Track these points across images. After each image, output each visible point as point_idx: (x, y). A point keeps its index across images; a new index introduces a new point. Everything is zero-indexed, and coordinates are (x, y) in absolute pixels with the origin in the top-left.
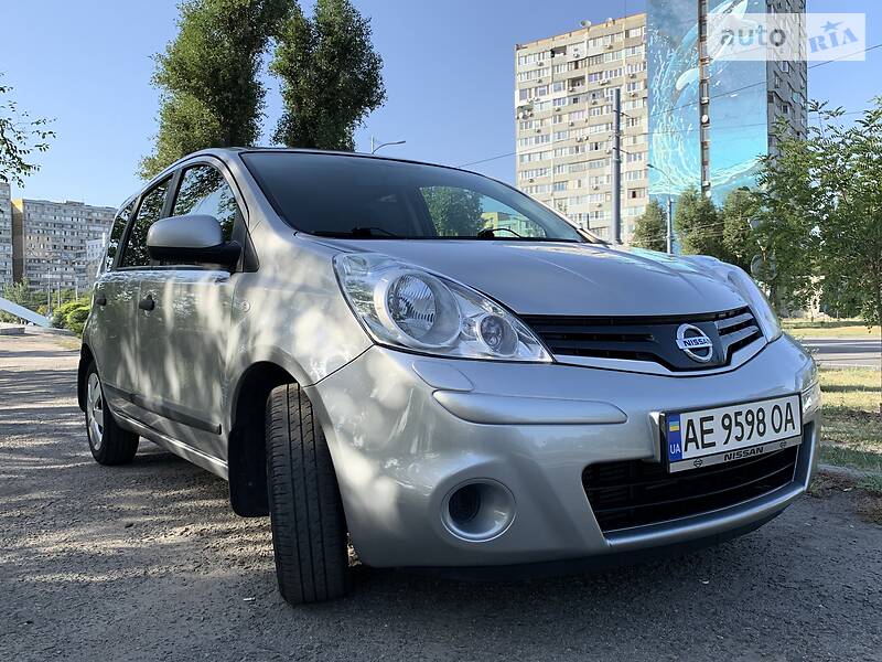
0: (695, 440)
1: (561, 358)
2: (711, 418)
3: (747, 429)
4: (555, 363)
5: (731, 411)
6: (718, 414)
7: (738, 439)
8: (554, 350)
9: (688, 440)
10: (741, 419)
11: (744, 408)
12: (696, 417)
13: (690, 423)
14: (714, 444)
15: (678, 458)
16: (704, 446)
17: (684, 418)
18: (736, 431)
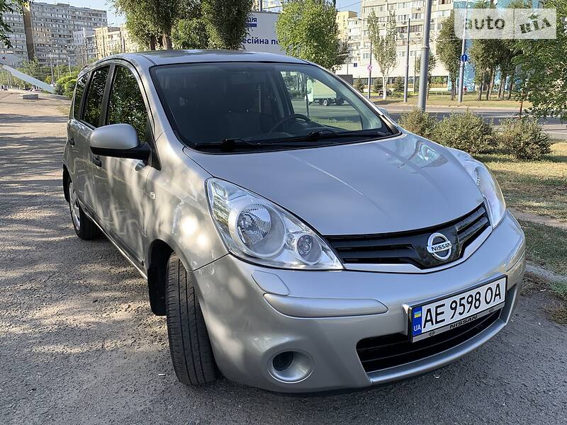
0: (431, 320)
1: (348, 266)
2: (444, 305)
3: (467, 306)
4: (345, 270)
5: (457, 298)
6: (448, 302)
7: (460, 314)
8: (344, 261)
9: (426, 321)
10: (464, 302)
11: (466, 295)
12: (432, 307)
13: (429, 311)
14: (444, 320)
15: (419, 332)
16: (437, 322)
17: (425, 309)
18: (460, 309)
